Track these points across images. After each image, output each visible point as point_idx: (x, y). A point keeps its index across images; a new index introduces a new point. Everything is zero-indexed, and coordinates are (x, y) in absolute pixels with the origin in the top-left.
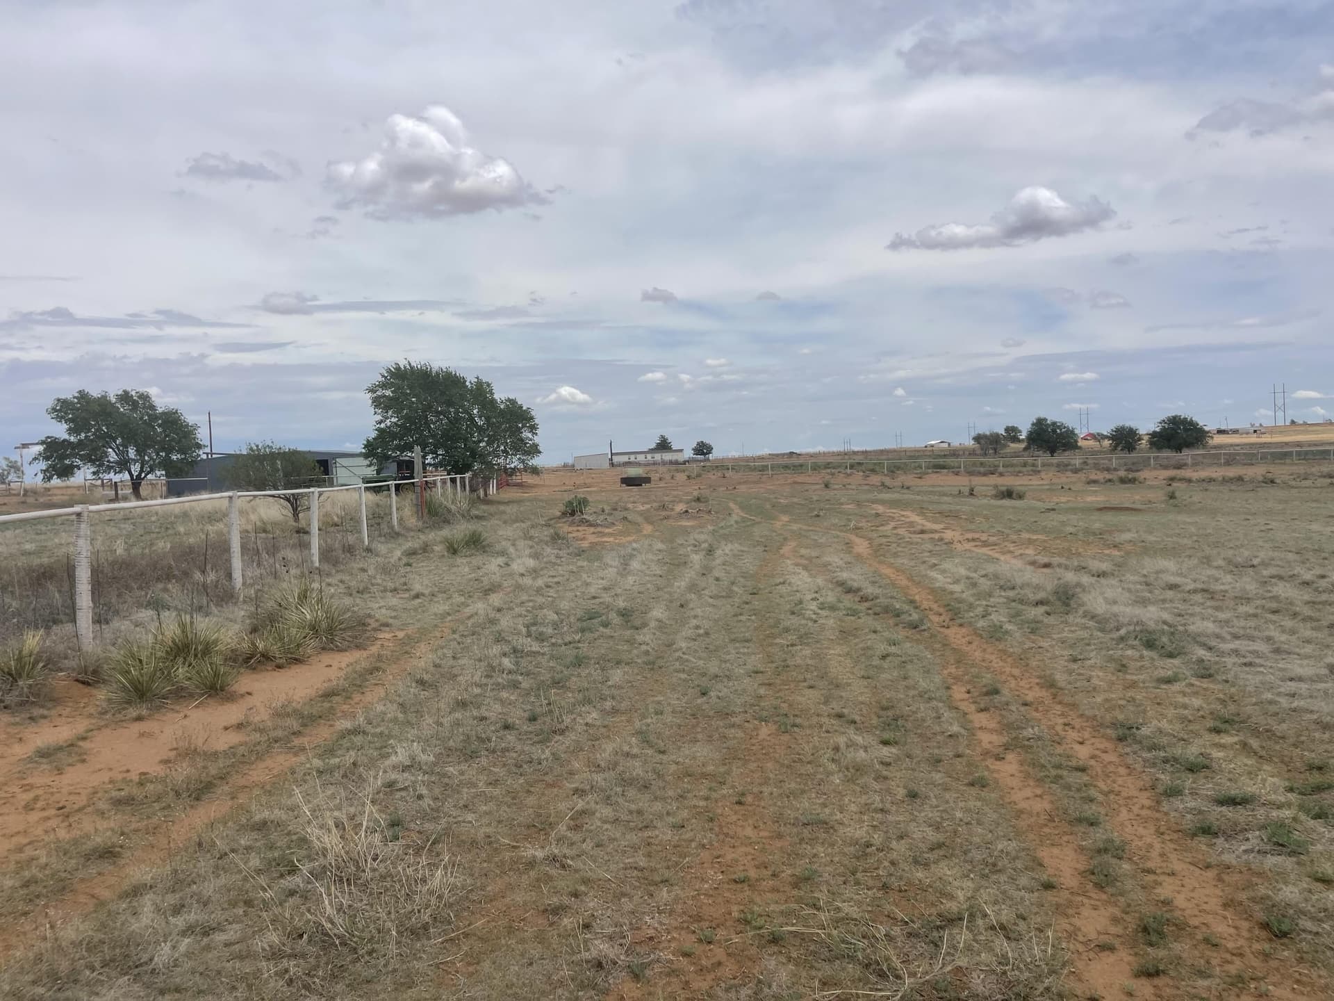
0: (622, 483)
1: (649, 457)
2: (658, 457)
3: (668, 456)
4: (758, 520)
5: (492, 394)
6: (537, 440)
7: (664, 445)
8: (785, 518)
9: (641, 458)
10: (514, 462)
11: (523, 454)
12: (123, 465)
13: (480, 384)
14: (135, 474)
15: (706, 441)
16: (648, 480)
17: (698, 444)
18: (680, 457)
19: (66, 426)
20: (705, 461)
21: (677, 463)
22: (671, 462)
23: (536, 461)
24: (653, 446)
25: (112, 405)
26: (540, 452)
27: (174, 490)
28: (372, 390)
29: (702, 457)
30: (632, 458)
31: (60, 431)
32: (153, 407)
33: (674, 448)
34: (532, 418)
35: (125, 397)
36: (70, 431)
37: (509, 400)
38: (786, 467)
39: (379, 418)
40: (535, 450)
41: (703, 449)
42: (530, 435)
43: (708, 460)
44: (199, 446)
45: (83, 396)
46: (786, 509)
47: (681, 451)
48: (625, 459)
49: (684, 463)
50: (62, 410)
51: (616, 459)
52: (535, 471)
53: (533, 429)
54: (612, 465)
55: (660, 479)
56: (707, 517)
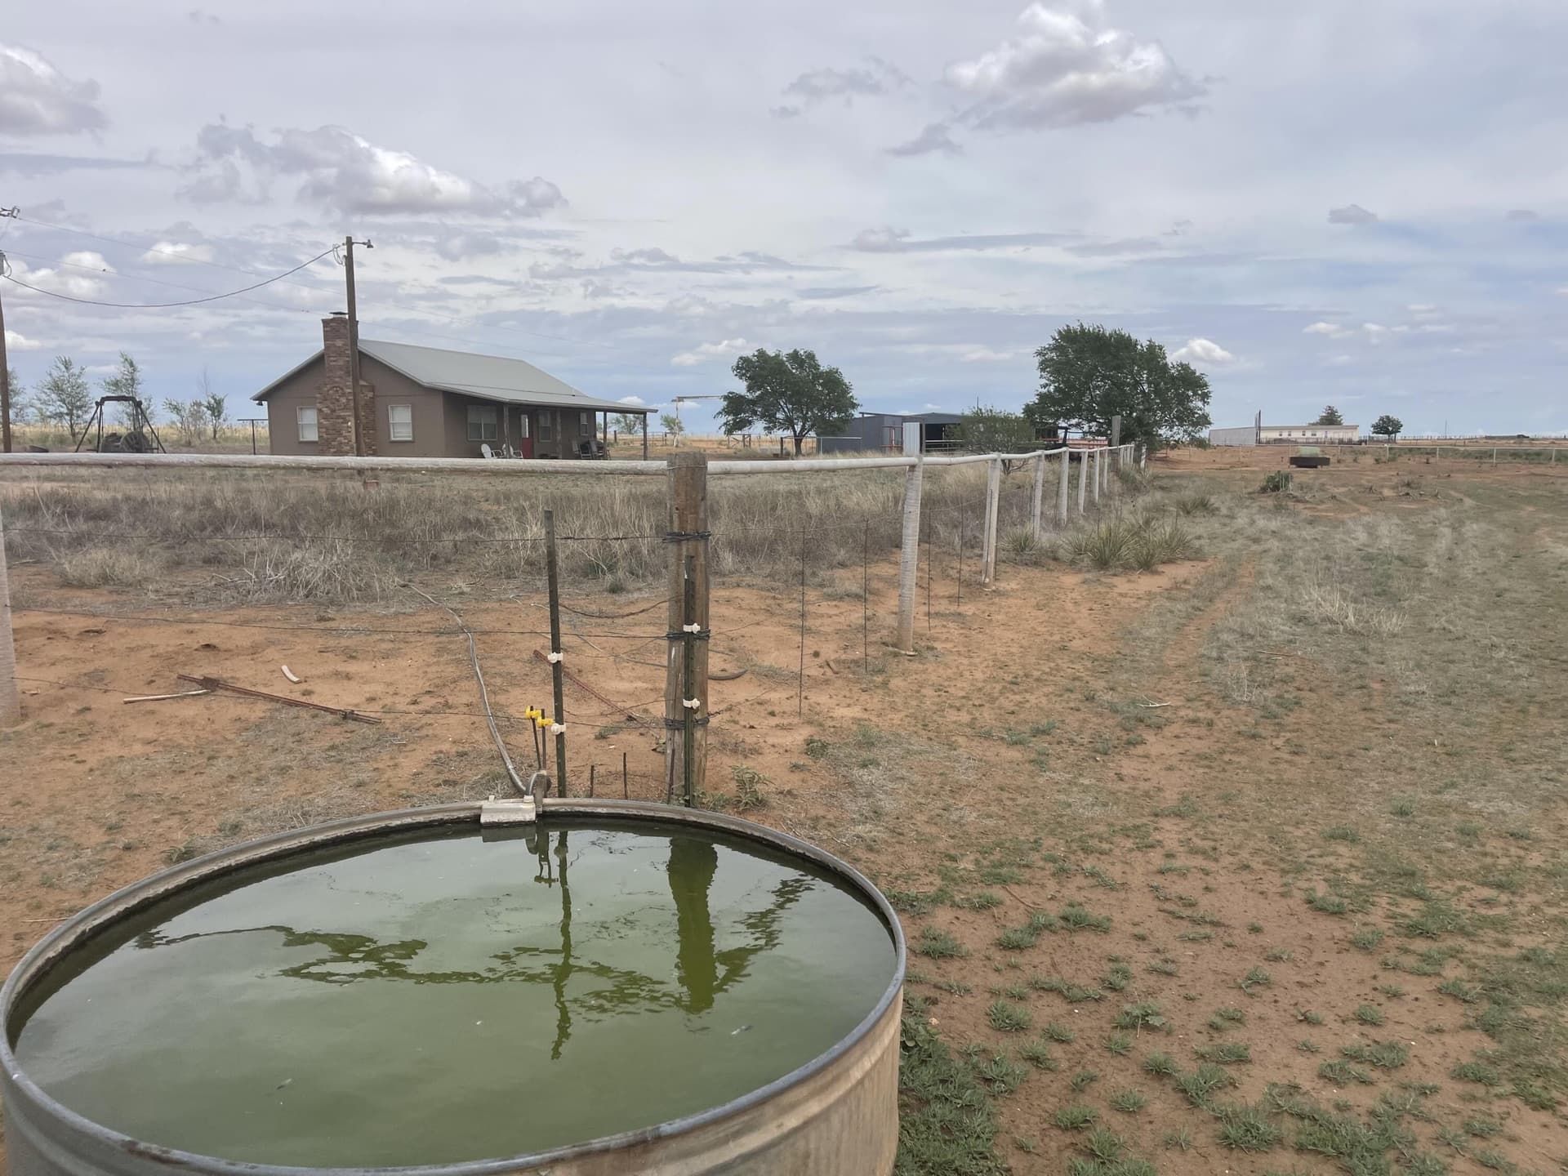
0: (1292, 463)
1: (1309, 434)
2: (1320, 434)
3: (1334, 434)
4: (1495, 508)
5: (1165, 358)
6: (1207, 409)
7: (1331, 419)
8: (1530, 509)
9: (1296, 435)
10: (1178, 433)
11: (1189, 425)
12: (789, 423)
13: (1151, 347)
14: (798, 431)
15: (1394, 415)
16: (1325, 461)
17: (1382, 419)
18: (1356, 436)
19: (745, 383)
20: (1388, 441)
21: (1350, 442)
22: (1341, 442)
23: (1204, 433)
24: (1317, 419)
25: (783, 362)
26: (1210, 423)
27: (826, 448)
28: (1039, 354)
29: (1386, 436)
30: (1285, 435)
31: (740, 387)
32: (816, 367)
33: (1345, 422)
34: (1206, 385)
35: (795, 356)
36: (750, 389)
37: (1181, 365)
38: (1515, 455)
39: (1044, 381)
40: (1204, 421)
41: (1387, 426)
42: (1200, 404)
43: (1394, 441)
44: (854, 406)
45: (761, 354)
46: (1529, 500)
47: (1355, 428)
48: (1275, 435)
49: (1360, 442)
50: (745, 368)
51: (1264, 435)
52: (1202, 444)
53: (1205, 397)
54: (1259, 442)
55: (1339, 462)
56: (1432, 501)
